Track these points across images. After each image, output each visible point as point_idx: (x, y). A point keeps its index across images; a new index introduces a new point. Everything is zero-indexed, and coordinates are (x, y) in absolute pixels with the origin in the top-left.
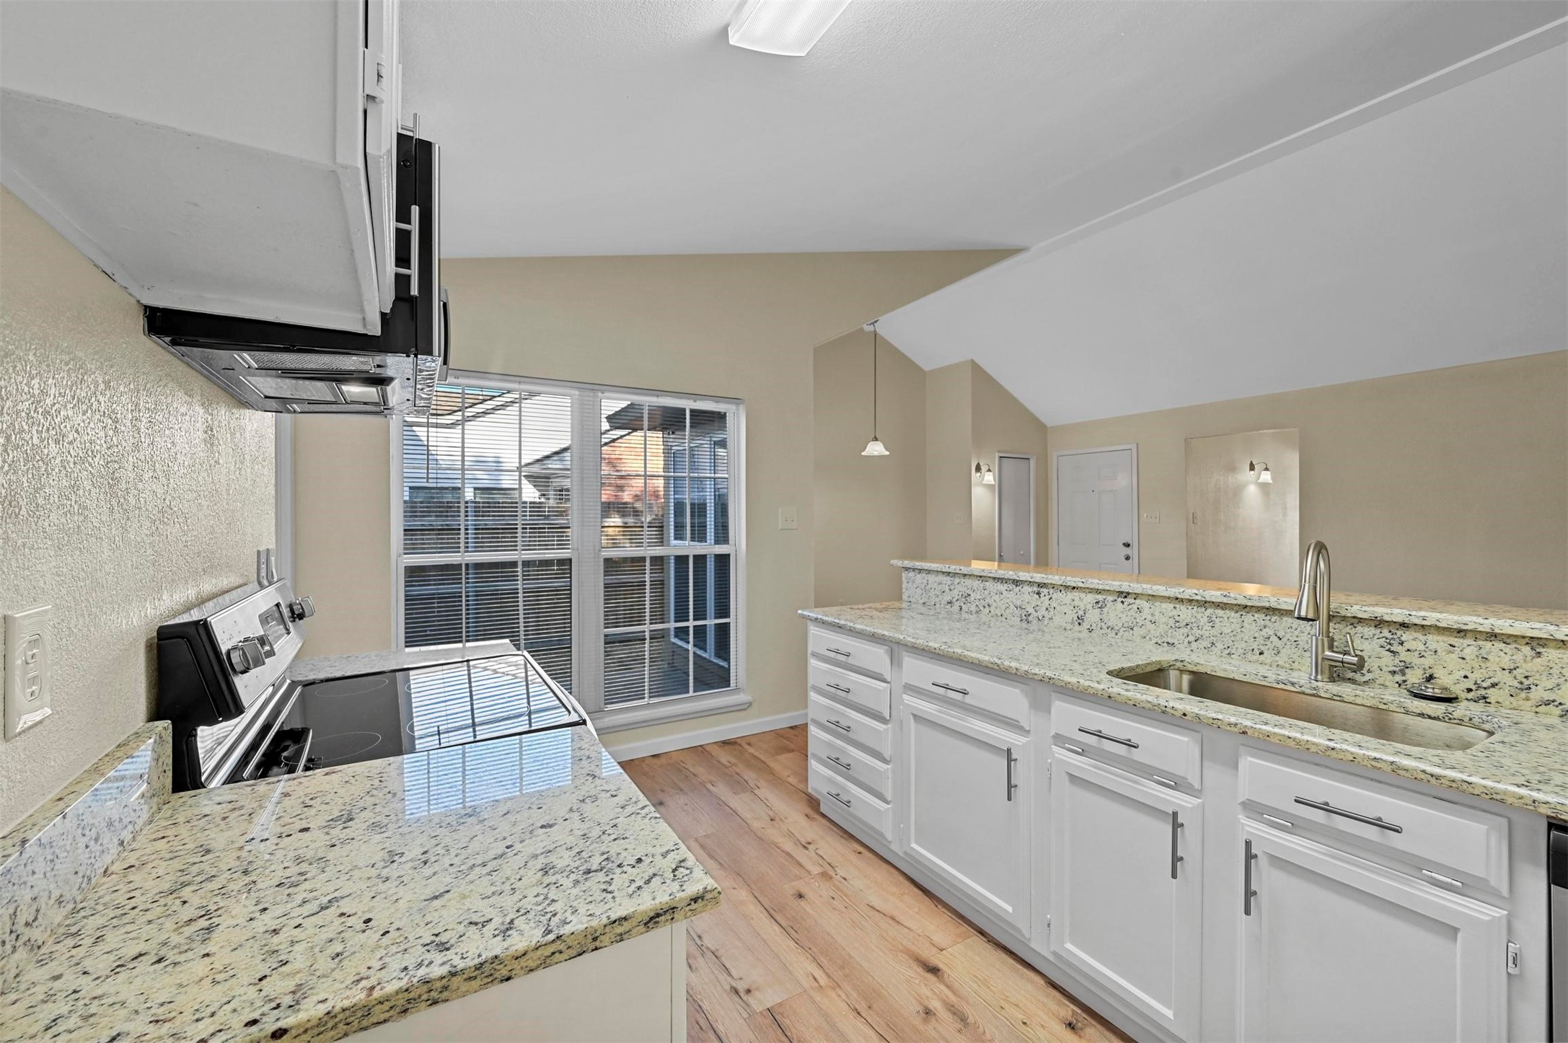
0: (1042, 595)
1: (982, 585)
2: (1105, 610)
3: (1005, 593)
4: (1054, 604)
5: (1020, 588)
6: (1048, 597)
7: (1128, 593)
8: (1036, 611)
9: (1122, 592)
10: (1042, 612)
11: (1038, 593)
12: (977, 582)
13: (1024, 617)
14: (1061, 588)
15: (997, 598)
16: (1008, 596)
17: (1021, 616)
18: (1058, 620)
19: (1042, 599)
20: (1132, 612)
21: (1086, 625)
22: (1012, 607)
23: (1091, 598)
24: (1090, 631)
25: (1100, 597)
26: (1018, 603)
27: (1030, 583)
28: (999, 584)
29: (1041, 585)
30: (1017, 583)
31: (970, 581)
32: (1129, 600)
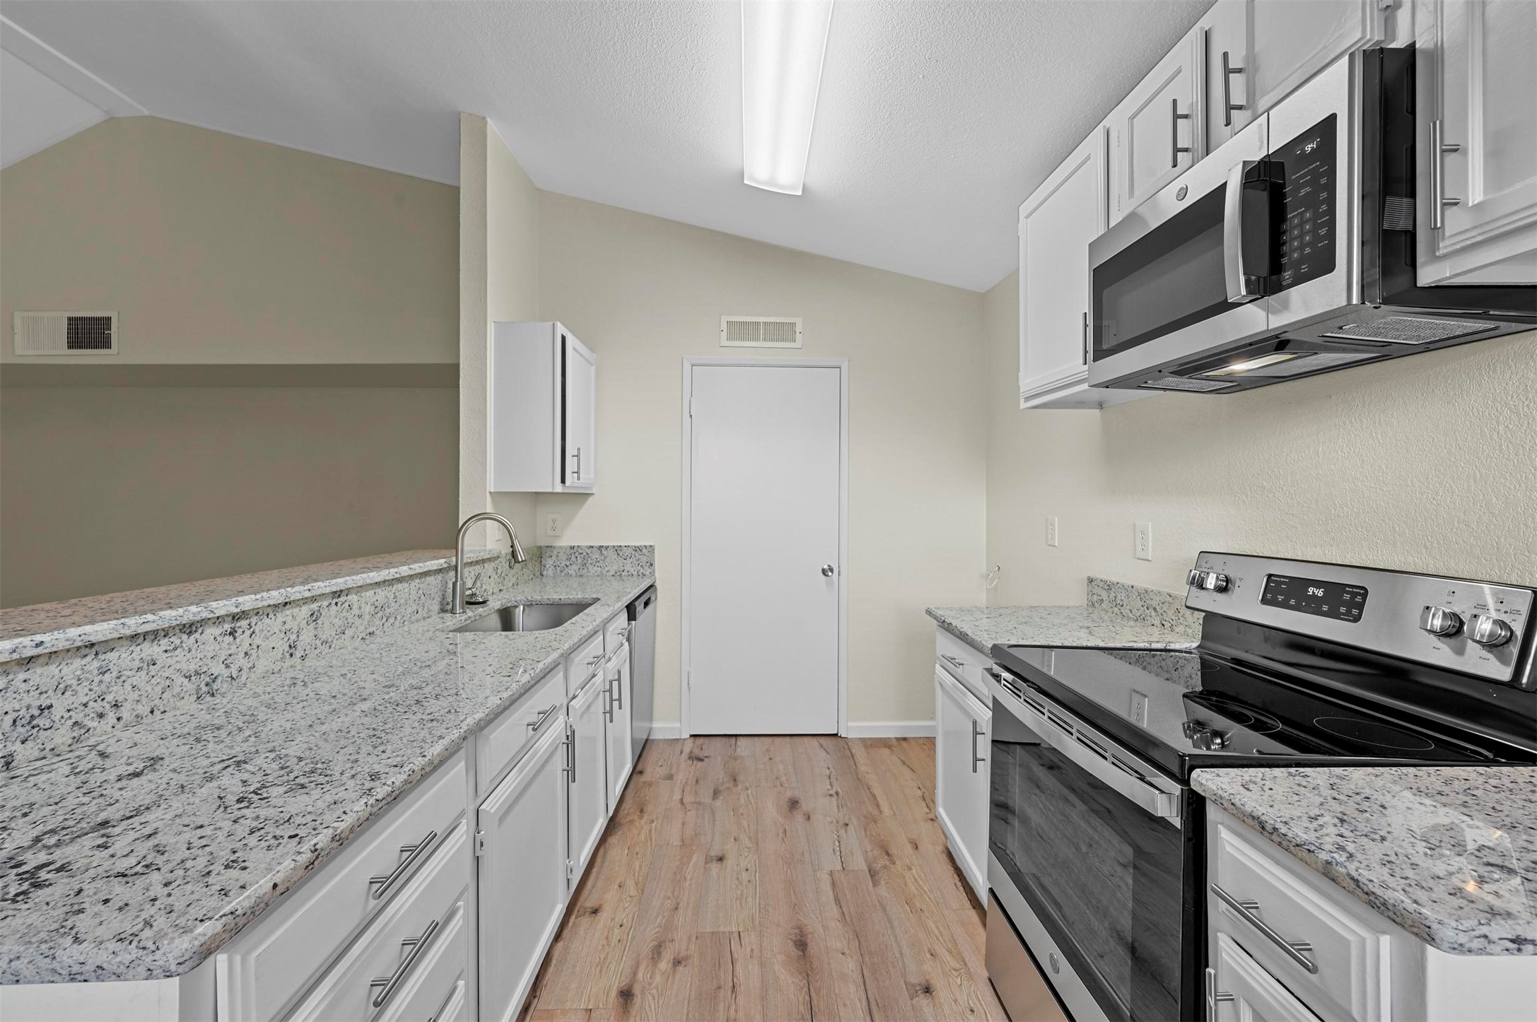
0: (240, 631)
1: (96, 664)
2: (319, 622)
3: (162, 659)
4: (257, 641)
5: (197, 635)
6: (248, 633)
7: (341, 591)
8: (227, 666)
9: (336, 592)
10: (240, 661)
11: (232, 633)
12: (78, 662)
13: (205, 689)
14: (269, 610)
15: (140, 679)
16: (170, 661)
17: (199, 689)
18: (263, 665)
19: (238, 640)
20: (345, 614)
21: (298, 654)
22: (180, 680)
23: (305, 611)
24: (303, 658)
25: (314, 606)
26: (193, 667)
27: (219, 620)
28: (146, 645)
29: (235, 617)
30: (189, 628)
31: (53, 669)
32: (343, 599)
